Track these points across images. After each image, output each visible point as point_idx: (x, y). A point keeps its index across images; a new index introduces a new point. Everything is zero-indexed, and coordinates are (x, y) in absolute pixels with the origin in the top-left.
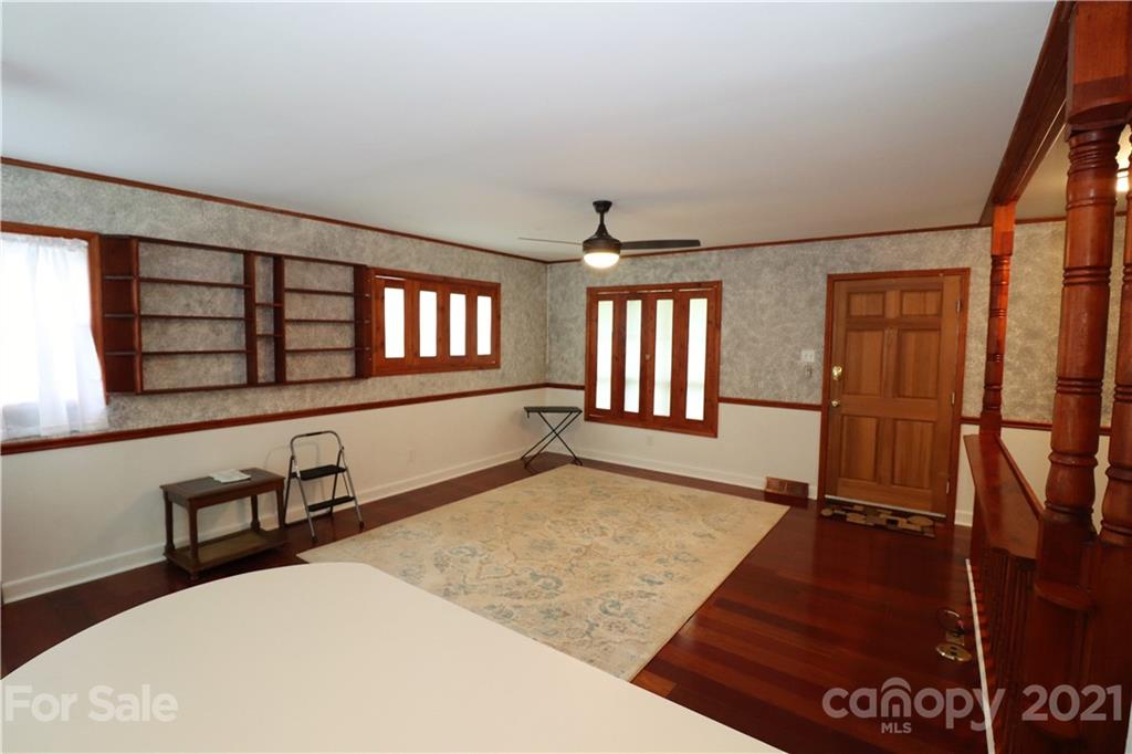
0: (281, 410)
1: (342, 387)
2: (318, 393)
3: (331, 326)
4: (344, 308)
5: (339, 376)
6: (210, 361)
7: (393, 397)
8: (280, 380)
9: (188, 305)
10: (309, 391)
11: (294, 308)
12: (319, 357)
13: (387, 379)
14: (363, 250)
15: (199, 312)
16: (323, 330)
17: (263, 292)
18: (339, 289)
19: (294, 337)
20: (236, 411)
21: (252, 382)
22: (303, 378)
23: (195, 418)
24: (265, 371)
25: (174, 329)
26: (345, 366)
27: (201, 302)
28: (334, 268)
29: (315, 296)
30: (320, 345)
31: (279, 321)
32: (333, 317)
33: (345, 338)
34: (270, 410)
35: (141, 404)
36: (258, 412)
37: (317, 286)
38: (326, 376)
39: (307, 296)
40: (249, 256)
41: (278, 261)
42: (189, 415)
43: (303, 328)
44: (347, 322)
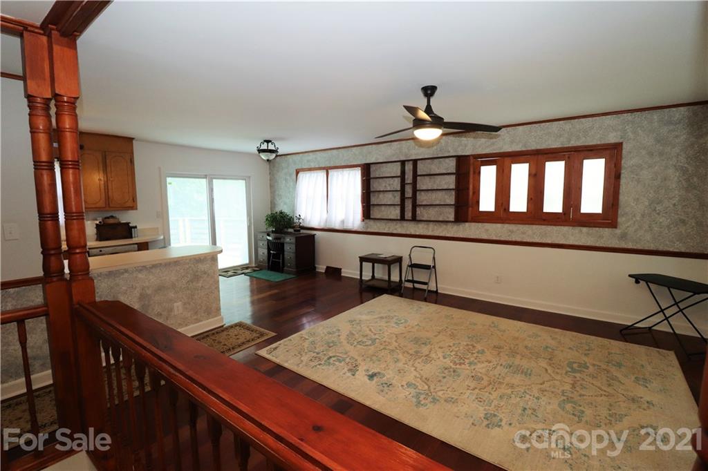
0: (418, 233)
1: (450, 226)
2: (436, 227)
3: (444, 192)
4: (450, 182)
5: (447, 220)
6: (392, 208)
7: (485, 237)
8: (414, 219)
9: (385, 186)
10: (431, 225)
11: (423, 184)
12: (437, 209)
13: (480, 225)
14: (466, 146)
15: (389, 189)
16: (440, 194)
17: (409, 178)
18: (449, 172)
19: (422, 198)
20: (400, 231)
21: (403, 218)
22: (429, 219)
24: (408, 215)
25: (381, 195)
26: (450, 214)
27: (389, 185)
28: (447, 160)
29: (436, 177)
30: (437, 203)
31: (415, 190)
32: (445, 187)
33: (450, 199)
34: (413, 233)
35: (371, 223)
36: (408, 233)
37: (438, 172)
38: (441, 219)
39: (432, 177)
40: (403, 163)
41: (415, 162)
42: (384, 229)
43: (430, 194)
44: (453, 189)
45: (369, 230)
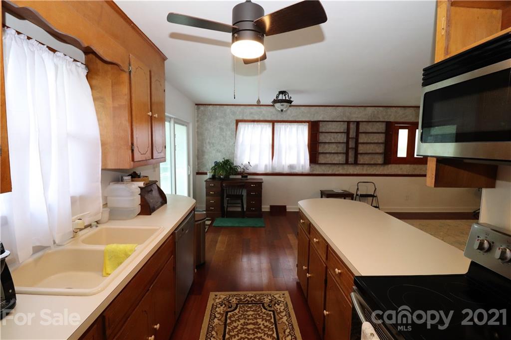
0: (355, 173)
1: (378, 167)
2: (368, 168)
3: (375, 145)
4: (381, 138)
5: (377, 163)
6: (336, 155)
7: (400, 173)
8: (356, 163)
9: (330, 139)
10: (365, 167)
11: (362, 139)
12: (370, 156)
13: (397, 165)
14: (390, 115)
15: (333, 141)
16: (372, 146)
17: (352, 134)
18: (379, 131)
19: (361, 149)
20: (341, 172)
21: (347, 163)
22: (364, 163)
23: (330, 172)
24: (351, 160)
25: (327, 146)
26: (380, 159)
27: (334, 138)
28: (378, 124)
29: (370, 134)
30: (370, 151)
31: (357, 143)
32: (376, 141)
33: (380, 149)
34: (352, 173)
35: (317, 167)
36: (348, 173)
37: (371, 130)
38: (372, 163)
39: (367, 134)
40: (349, 123)
41: (358, 123)
42: (329, 171)
43: (365, 146)
44: (382, 143)
45: (315, 172)
